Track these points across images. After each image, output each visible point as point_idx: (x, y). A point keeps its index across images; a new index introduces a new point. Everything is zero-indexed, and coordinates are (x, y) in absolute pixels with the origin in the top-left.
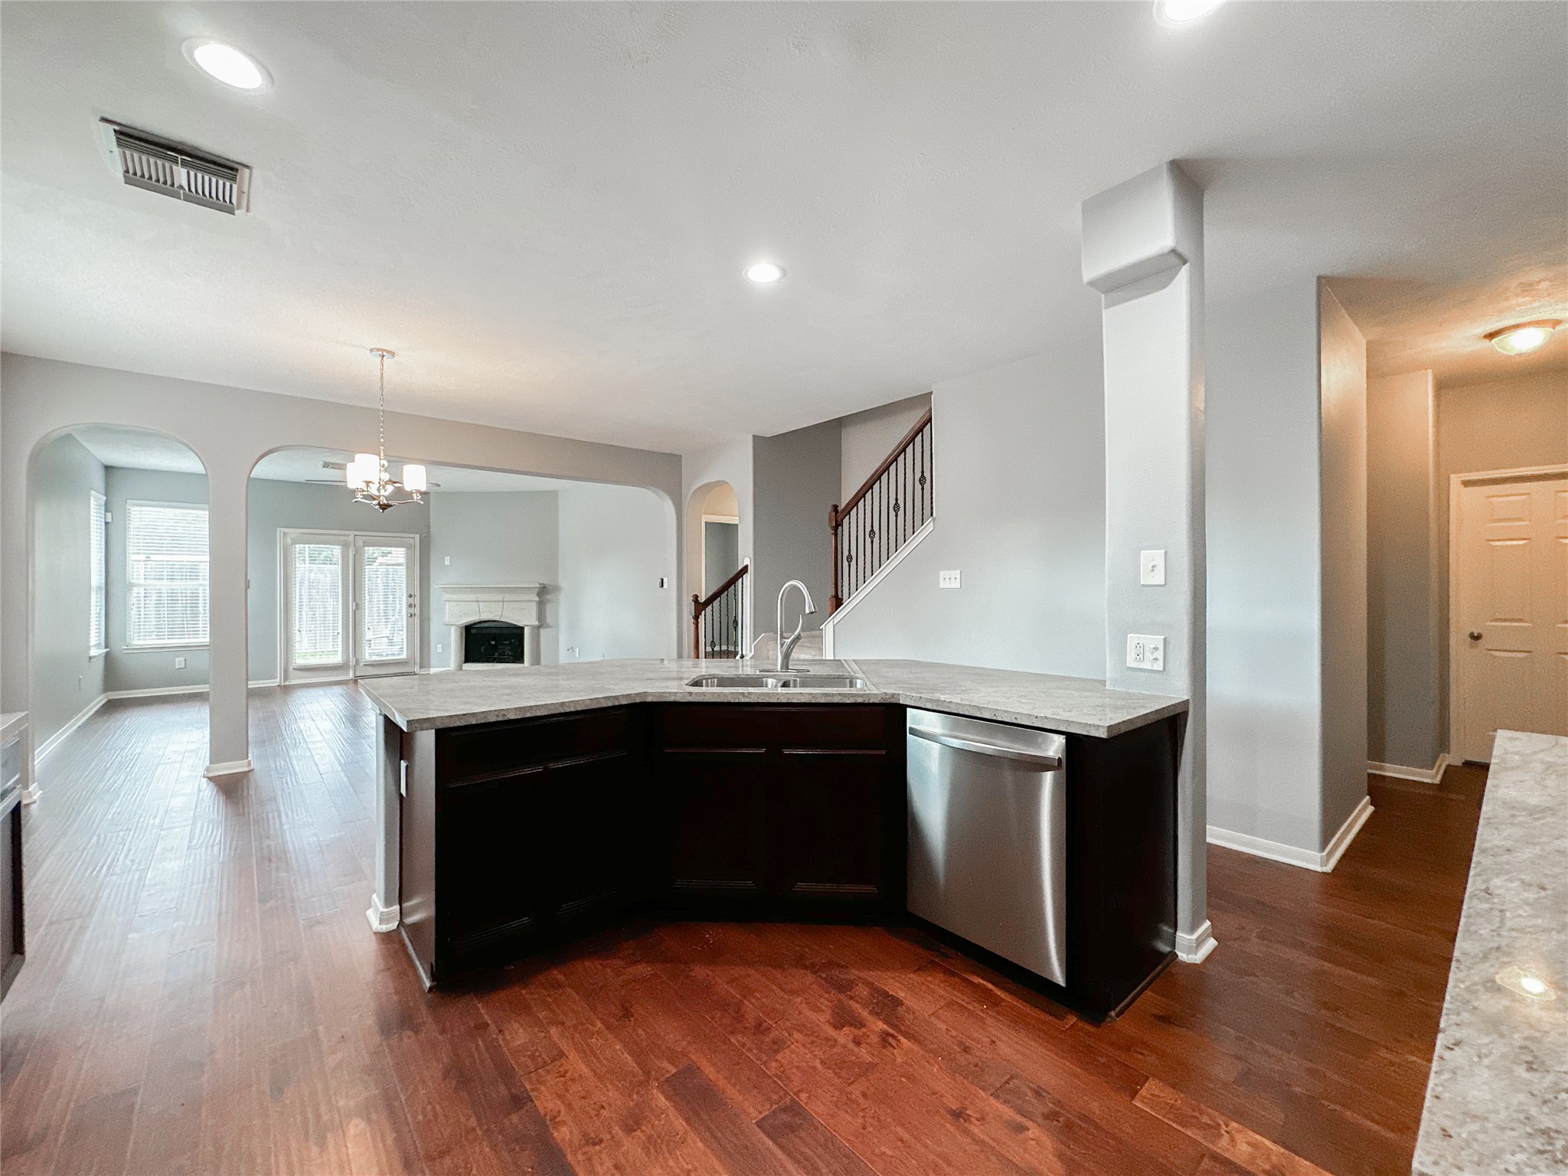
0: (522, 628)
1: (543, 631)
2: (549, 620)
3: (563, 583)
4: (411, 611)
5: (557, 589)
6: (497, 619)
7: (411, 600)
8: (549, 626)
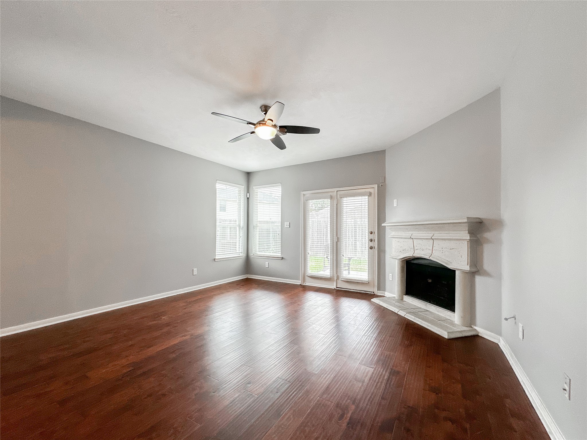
0: (454, 271)
1: (478, 279)
2: (487, 265)
3: (506, 215)
4: (371, 244)
5: (498, 224)
6: (427, 257)
7: (372, 237)
8: (486, 274)
